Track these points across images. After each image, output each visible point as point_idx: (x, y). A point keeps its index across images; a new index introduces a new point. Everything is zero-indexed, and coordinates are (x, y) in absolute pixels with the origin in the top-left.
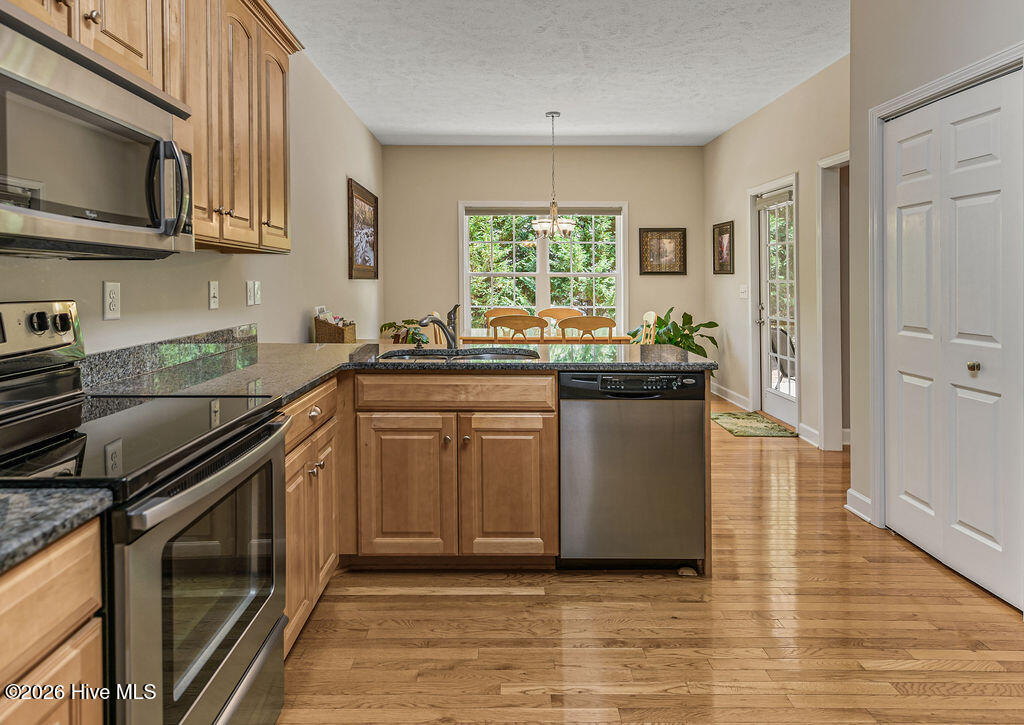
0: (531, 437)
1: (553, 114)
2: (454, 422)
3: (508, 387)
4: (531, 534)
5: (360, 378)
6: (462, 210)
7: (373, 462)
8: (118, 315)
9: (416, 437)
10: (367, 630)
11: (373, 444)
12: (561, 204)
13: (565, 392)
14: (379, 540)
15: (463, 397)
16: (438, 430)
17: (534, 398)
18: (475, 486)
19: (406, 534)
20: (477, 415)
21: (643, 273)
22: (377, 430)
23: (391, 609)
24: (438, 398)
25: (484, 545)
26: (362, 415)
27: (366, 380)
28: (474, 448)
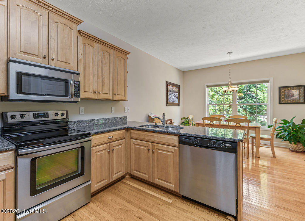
0: (171, 154)
1: (230, 53)
2: (151, 145)
3: (164, 138)
4: (171, 183)
5: (131, 130)
6: (206, 86)
7: (133, 152)
8: (84, 114)
9: (142, 148)
10: (121, 192)
11: (133, 147)
12: (233, 82)
13: (181, 142)
14: (135, 172)
15: (153, 139)
16: (147, 147)
17: (172, 142)
18: (156, 164)
19: (140, 172)
20: (156, 144)
21: (280, 103)
22: (134, 144)
23: (130, 190)
24: (147, 138)
25: (158, 181)
26: (131, 140)
27: (132, 131)
28: (156, 153)
